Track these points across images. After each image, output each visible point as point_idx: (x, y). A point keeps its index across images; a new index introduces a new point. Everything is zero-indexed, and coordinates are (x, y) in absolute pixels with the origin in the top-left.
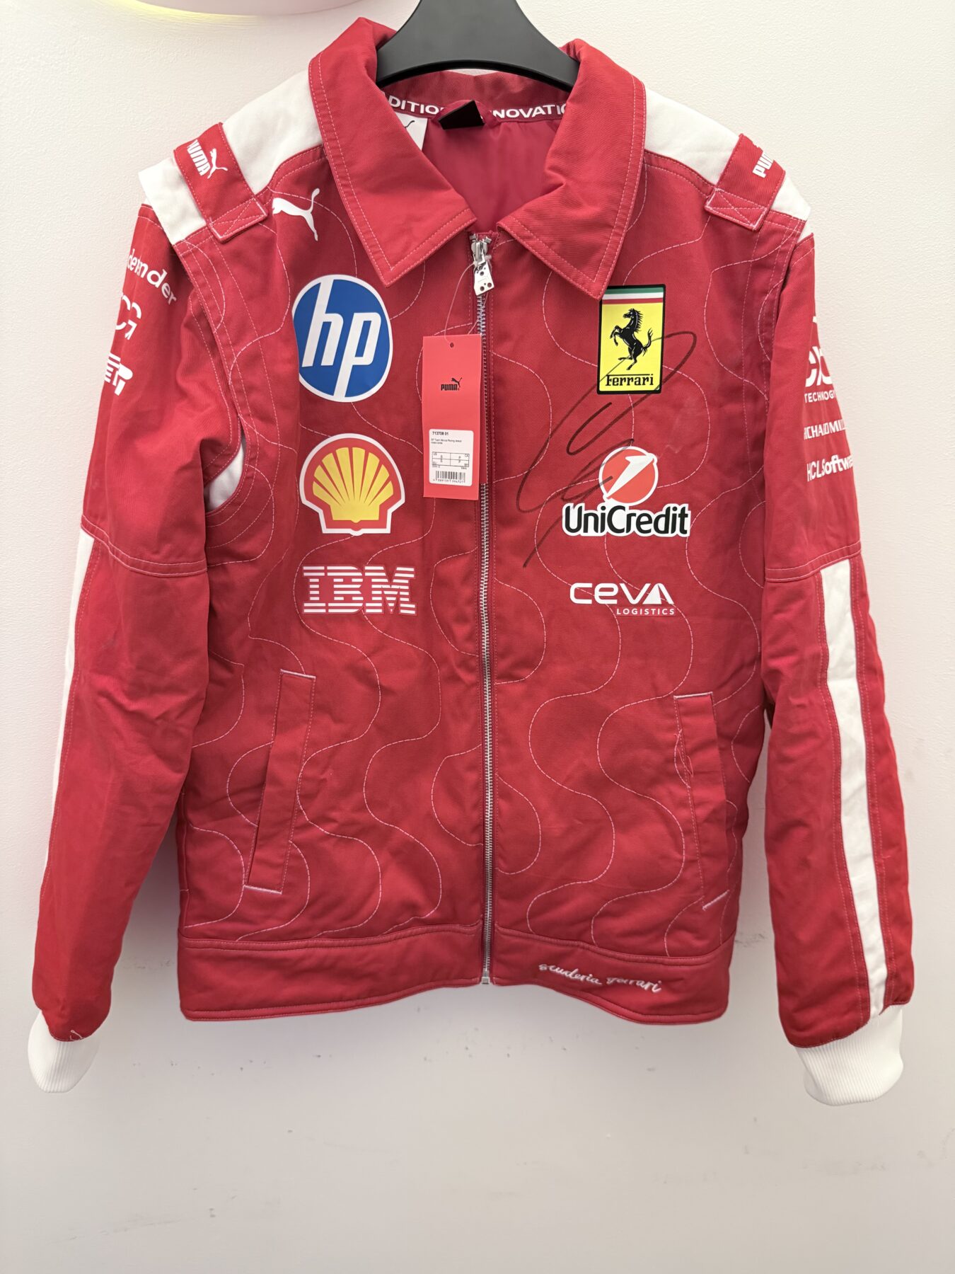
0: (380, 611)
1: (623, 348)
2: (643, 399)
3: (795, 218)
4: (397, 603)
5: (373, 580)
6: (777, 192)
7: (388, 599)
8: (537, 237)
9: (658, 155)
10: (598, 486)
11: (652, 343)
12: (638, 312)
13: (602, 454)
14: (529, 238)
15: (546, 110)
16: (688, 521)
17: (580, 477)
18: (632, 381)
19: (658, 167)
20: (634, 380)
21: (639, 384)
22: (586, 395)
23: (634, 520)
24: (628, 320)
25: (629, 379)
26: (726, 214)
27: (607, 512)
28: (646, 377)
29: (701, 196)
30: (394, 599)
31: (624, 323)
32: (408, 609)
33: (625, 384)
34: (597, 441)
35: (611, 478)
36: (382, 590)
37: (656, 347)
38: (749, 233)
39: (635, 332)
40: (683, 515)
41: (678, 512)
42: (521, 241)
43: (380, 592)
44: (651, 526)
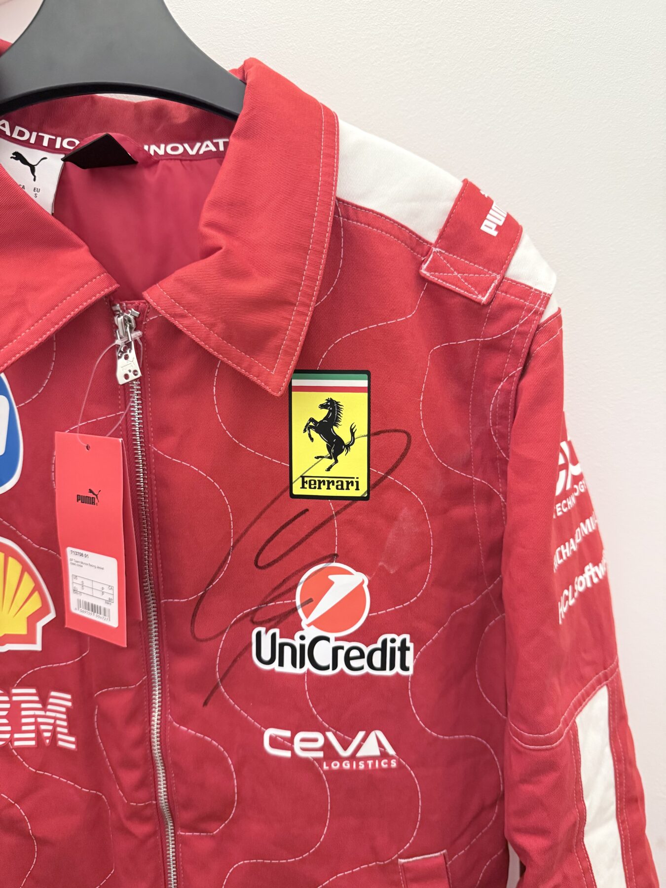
0: (33, 743)
1: (320, 445)
2: (346, 507)
3: (536, 290)
4: (54, 733)
5: (24, 706)
6: (513, 255)
7: (43, 727)
8: (194, 316)
9: (357, 207)
10: (295, 609)
11: (355, 440)
12: (337, 403)
13: (299, 571)
14: (183, 316)
15: (216, 145)
16: (410, 656)
17: (272, 597)
18: (333, 485)
19: (357, 221)
20: (336, 484)
21: (342, 489)
22: (276, 499)
23: (341, 654)
24: (325, 412)
25: (329, 482)
26: (447, 282)
27: (307, 643)
28: (350, 480)
29: (414, 258)
30: (50, 728)
31: (321, 415)
32: (68, 742)
33: (324, 487)
34: (292, 554)
35: (310, 600)
36: (36, 717)
37: (361, 447)
38: (476, 306)
39: (334, 427)
40: (404, 648)
41: (397, 644)
42: (172, 320)
43: (32, 720)
44: (363, 662)
